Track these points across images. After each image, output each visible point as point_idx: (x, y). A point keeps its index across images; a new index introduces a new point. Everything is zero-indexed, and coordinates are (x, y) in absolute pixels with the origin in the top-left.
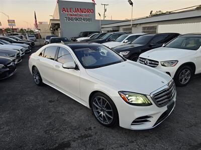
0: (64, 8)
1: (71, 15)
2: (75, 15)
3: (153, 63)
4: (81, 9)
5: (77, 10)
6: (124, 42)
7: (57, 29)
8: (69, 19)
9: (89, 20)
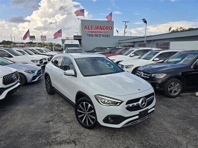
0: (86, 26)
1: (92, 32)
2: (96, 32)
4: (100, 27)
5: (97, 28)
6: (130, 56)
8: (89, 35)
9: (107, 36)
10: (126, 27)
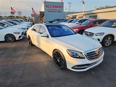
0: (47, 6)
1: (51, 9)
2: (53, 9)
3: (91, 34)
4: (56, 6)
5: (54, 7)
6: (76, 23)
7: (43, 17)
8: (49, 11)
9: (60, 12)
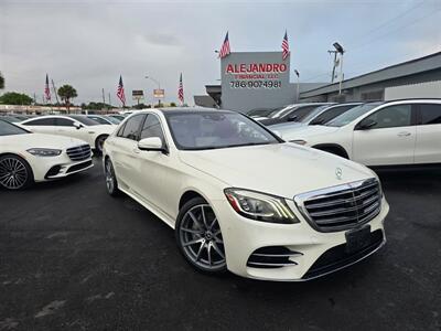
1: (242, 77)
2: (250, 77)
4: (261, 65)
5: (254, 67)
8: (238, 84)
9: (276, 84)
10: (337, 63)
